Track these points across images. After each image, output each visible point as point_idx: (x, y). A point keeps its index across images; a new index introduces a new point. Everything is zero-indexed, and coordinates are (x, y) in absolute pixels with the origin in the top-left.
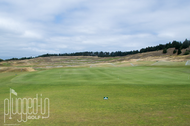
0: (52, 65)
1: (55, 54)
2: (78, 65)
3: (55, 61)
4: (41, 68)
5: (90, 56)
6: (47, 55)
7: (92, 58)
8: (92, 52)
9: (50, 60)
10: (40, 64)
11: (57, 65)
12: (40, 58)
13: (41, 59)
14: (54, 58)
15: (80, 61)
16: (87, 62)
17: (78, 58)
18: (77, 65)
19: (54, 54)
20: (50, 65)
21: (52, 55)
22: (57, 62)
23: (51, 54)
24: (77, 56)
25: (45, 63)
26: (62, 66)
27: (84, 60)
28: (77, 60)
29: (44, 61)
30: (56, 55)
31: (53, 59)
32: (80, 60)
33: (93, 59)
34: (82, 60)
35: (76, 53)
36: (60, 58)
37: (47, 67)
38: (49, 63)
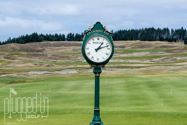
0: (48, 66)
1: (56, 35)
2: (122, 67)
3: (55, 57)
4: (15, 75)
5: (162, 40)
6: (34, 38)
7: (165, 47)
8: (166, 30)
9: (40, 51)
10: (12, 65)
11: (60, 67)
12: (13, 45)
13: (14, 50)
14: (55, 45)
15: (130, 55)
16: (150, 58)
17: (123, 47)
18: (118, 67)
19: (53, 34)
20: (42, 67)
21: (48, 38)
22: (63, 57)
23: (44, 34)
24: (123, 40)
25: (25, 62)
26: (75, 72)
27: (143, 54)
28: (122, 53)
29: (22, 55)
30: (59, 38)
31: (51, 49)
32: (131, 52)
33: (168, 51)
34: (135, 54)
35: (120, 32)
36: (72, 48)
37: (33, 72)
38: (37, 60)
